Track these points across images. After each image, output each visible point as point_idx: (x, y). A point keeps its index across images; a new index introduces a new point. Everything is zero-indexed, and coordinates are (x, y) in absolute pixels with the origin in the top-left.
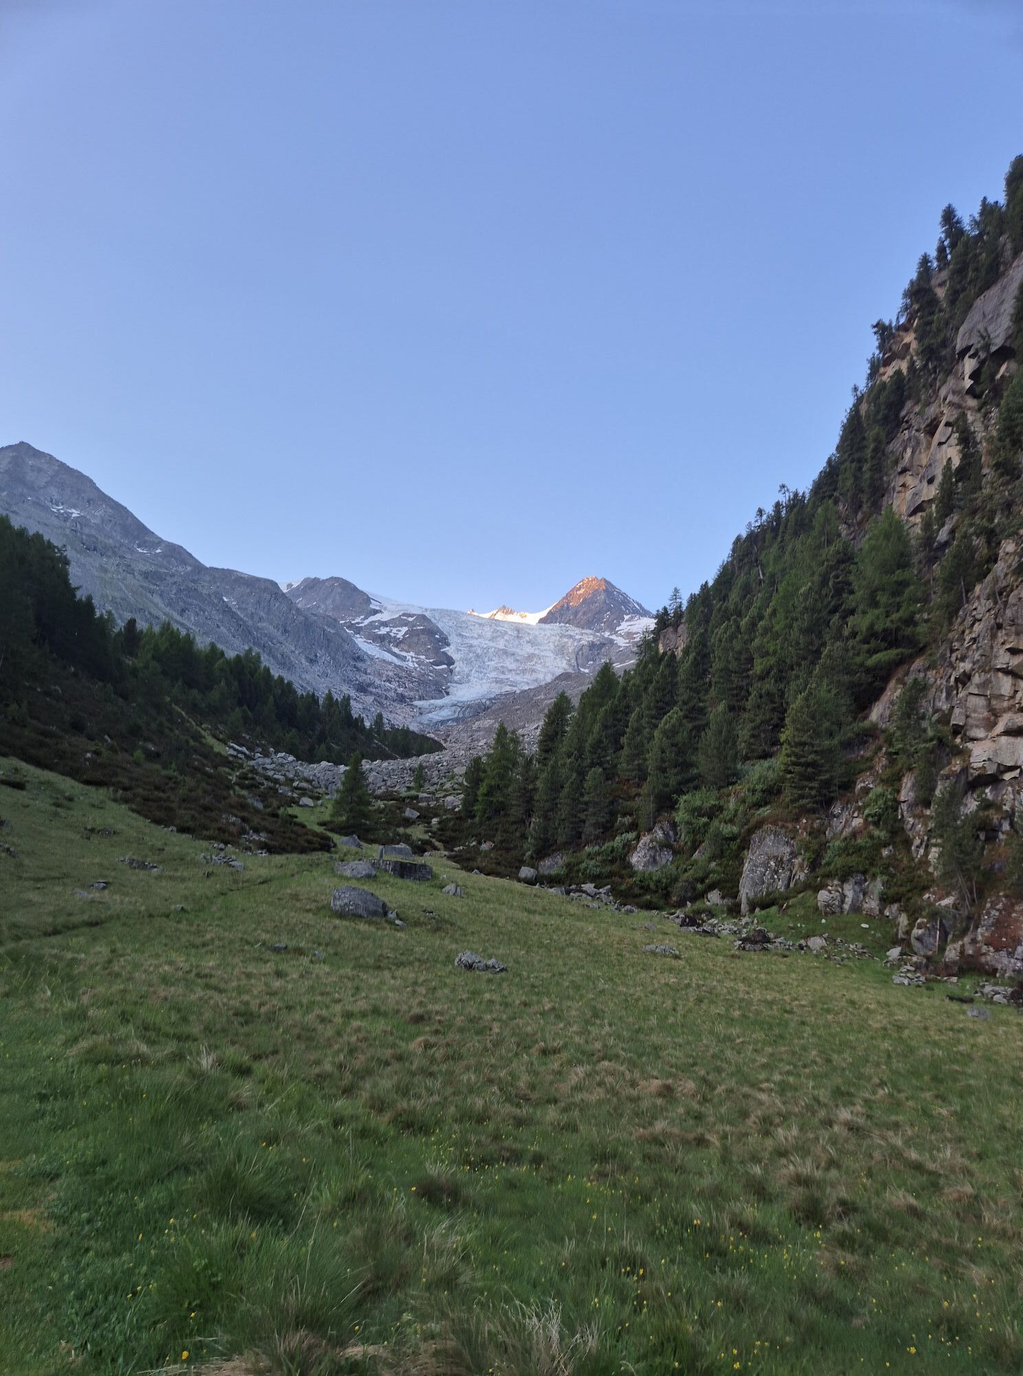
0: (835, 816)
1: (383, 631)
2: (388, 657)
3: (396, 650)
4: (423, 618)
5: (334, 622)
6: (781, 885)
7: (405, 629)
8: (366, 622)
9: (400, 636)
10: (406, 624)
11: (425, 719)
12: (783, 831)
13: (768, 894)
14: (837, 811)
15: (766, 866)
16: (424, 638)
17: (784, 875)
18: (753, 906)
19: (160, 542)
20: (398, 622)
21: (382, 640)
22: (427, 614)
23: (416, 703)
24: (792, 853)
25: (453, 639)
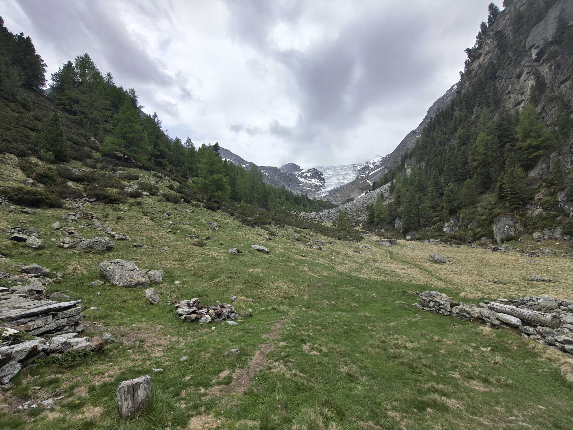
0: (528, 209)
1: (305, 174)
2: (308, 182)
3: (309, 179)
4: (314, 169)
5: (292, 175)
6: (512, 233)
7: (310, 173)
8: (300, 173)
9: (309, 175)
10: (310, 171)
11: (320, 196)
12: (508, 216)
13: (508, 237)
14: (529, 207)
15: (505, 227)
16: (316, 175)
17: (513, 230)
18: (502, 241)
19: (247, 163)
20: (308, 171)
21: (305, 177)
22: (316, 168)
23: (317, 192)
24: (514, 223)
25: (323, 173)
